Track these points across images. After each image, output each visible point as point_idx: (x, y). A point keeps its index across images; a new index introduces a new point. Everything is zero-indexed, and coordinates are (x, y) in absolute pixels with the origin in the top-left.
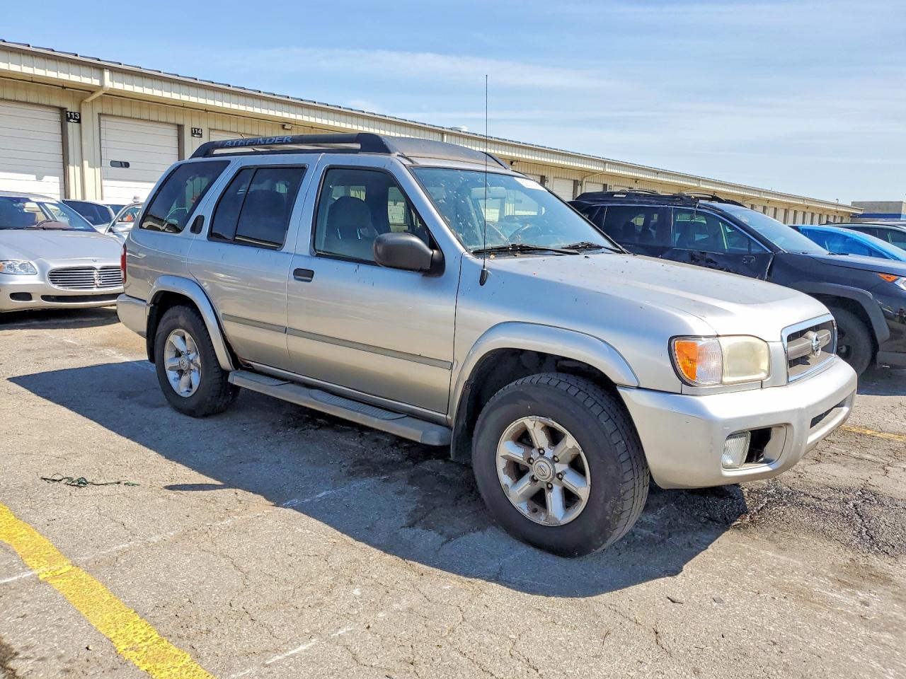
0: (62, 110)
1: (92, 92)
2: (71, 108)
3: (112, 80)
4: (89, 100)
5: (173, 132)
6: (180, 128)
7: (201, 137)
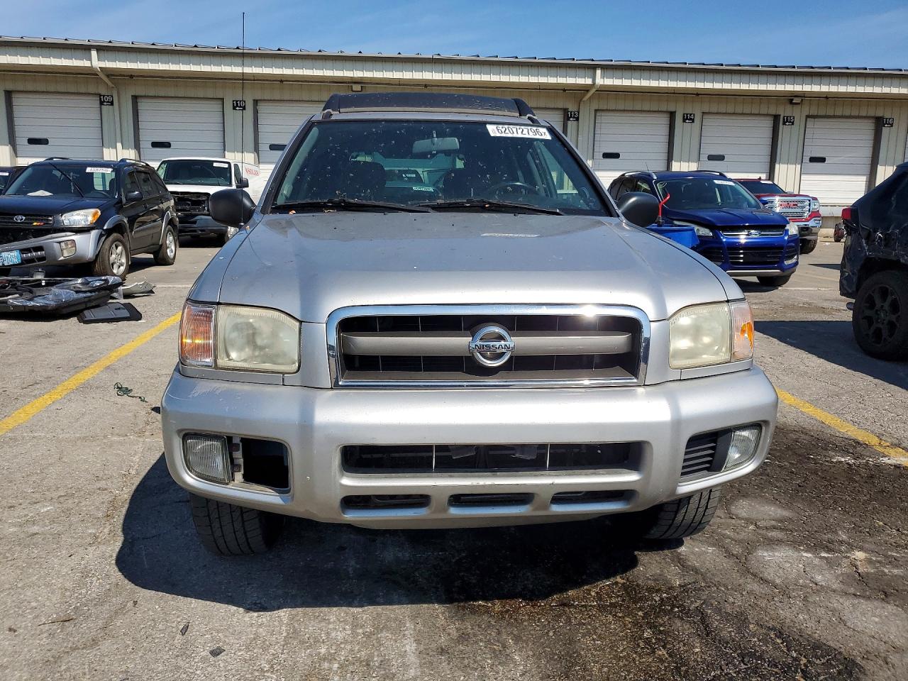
0: (565, 111)
1: (588, 91)
2: (572, 107)
3: (603, 77)
4: (585, 99)
5: (664, 120)
6: (672, 115)
7: (693, 122)
